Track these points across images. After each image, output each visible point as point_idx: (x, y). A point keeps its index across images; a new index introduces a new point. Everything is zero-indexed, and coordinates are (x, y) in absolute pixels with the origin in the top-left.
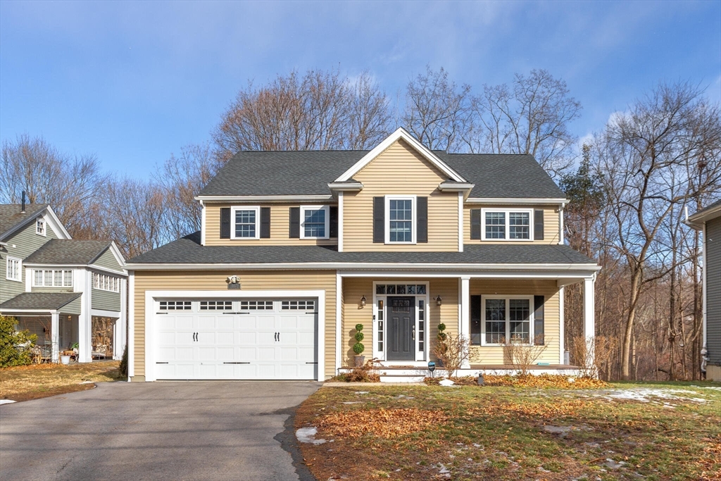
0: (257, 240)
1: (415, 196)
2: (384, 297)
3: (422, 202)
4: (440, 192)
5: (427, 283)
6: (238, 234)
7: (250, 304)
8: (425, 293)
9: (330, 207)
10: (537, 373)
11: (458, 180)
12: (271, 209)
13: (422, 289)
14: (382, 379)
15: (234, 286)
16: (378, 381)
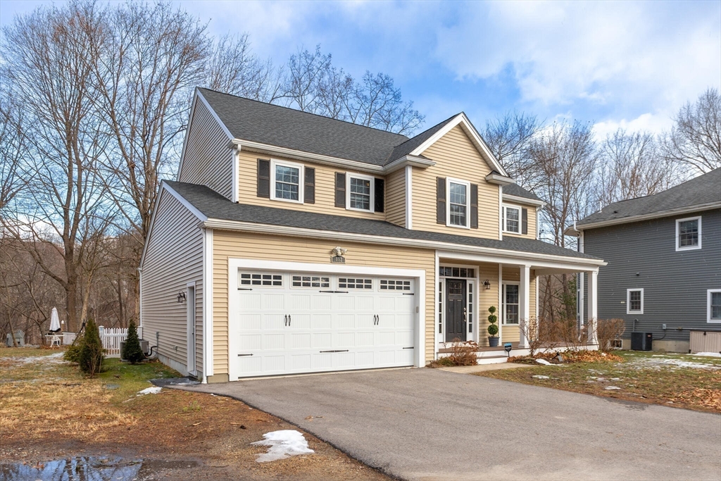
0: (300, 204)
1: (469, 182)
2: (442, 279)
3: (474, 188)
4: (488, 182)
5: (477, 268)
6: (278, 195)
7: (348, 282)
8: (476, 277)
9: (375, 179)
11: (502, 174)
12: (316, 170)
13: (472, 274)
14: (480, 362)
15: (337, 259)
16: (475, 364)
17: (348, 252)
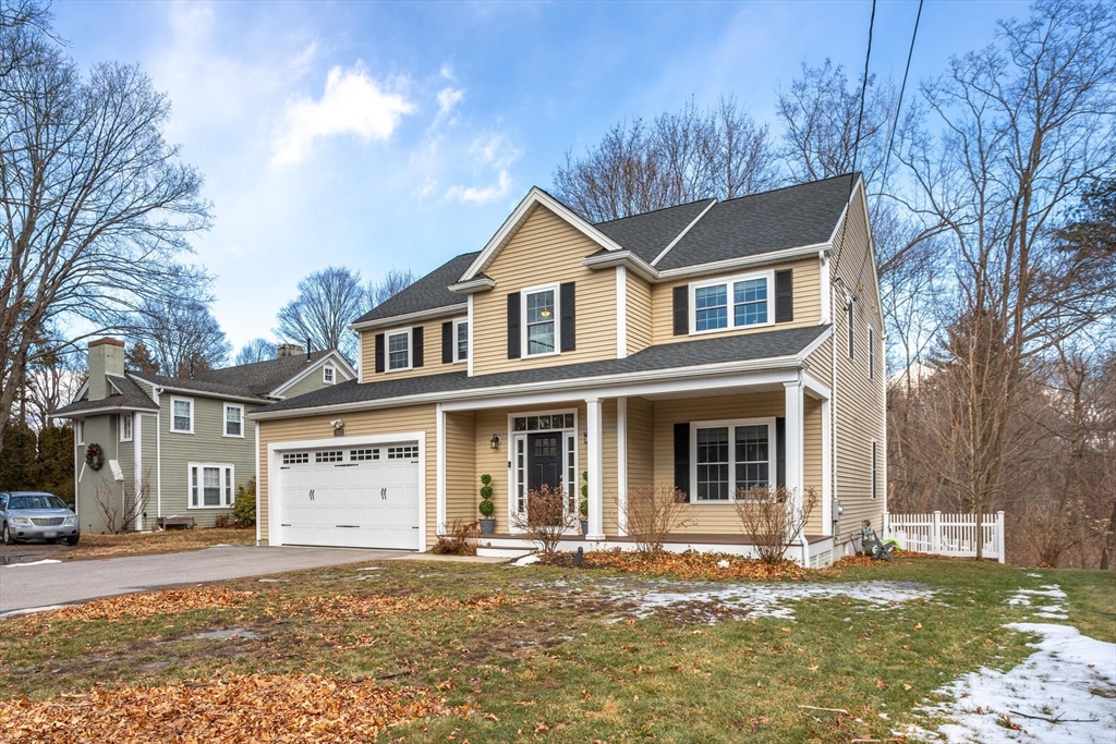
0: (409, 371)
1: (558, 284)
2: (523, 436)
3: (568, 290)
5: (574, 411)
7: (359, 453)
8: (574, 427)
10: (678, 549)
11: (610, 249)
14: (480, 552)
15: (339, 432)
16: (475, 554)
17: (350, 423)
